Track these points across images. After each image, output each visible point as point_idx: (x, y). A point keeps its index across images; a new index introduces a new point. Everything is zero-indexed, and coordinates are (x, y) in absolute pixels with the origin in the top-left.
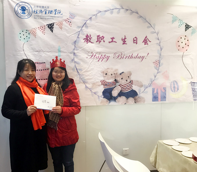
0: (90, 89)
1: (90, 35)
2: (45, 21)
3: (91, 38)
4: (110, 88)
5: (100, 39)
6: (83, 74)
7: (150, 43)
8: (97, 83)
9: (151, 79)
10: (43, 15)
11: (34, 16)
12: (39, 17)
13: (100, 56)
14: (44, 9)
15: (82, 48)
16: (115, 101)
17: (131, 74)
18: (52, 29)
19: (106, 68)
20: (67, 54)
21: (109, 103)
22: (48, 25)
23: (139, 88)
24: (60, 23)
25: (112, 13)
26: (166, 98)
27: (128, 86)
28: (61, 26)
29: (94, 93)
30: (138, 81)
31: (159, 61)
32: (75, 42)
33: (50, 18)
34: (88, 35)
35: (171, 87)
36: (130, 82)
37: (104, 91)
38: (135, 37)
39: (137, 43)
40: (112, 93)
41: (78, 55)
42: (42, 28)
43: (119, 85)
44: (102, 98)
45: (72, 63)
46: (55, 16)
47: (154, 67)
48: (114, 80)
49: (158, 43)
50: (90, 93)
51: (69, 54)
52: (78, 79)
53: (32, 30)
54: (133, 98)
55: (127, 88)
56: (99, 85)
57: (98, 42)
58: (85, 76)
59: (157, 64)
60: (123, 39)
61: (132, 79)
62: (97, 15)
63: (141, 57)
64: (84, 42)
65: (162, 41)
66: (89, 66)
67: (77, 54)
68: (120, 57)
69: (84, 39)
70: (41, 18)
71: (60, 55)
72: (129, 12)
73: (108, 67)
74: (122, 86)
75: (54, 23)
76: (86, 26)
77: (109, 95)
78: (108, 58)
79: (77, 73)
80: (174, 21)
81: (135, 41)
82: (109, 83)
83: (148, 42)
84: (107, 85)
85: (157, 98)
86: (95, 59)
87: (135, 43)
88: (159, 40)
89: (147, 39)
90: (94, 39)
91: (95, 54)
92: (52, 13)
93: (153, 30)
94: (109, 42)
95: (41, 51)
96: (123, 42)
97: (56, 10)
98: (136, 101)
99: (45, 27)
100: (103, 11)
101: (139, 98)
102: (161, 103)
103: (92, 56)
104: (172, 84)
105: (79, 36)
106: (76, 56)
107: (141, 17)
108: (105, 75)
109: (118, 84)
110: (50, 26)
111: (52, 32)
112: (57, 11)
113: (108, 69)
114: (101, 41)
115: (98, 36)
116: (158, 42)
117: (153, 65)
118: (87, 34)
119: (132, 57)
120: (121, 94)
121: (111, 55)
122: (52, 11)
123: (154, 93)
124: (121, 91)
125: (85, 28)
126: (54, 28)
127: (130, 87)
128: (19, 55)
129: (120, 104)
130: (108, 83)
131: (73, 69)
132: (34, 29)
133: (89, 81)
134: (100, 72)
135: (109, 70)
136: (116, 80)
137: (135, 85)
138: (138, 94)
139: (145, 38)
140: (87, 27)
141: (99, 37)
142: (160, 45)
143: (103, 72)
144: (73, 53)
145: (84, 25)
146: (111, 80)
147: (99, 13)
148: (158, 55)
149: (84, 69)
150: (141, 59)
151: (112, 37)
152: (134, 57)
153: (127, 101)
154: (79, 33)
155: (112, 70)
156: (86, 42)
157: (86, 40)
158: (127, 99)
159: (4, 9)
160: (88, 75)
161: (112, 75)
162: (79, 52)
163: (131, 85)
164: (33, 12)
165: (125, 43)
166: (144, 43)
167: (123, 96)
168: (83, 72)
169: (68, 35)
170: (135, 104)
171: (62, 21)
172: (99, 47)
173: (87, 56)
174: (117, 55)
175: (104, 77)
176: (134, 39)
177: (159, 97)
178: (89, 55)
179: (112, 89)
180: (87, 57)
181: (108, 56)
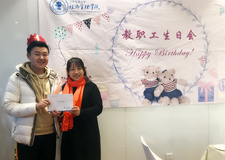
0: (129, 89)
1: (130, 30)
2: (81, 17)
3: (131, 33)
4: (152, 88)
5: (140, 34)
6: (122, 73)
7: (196, 37)
8: (137, 82)
9: (197, 78)
10: (79, 10)
11: (70, 11)
12: (75, 13)
13: (140, 53)
14: (80, 4)
15: (121, 45)
16: (158, 102)
17: (174, 72)
18: (89, 25)
19: (147, 66)
20: (105, 51)
21: (151, 103)
22: (84, 21)
23: (184, 87)
24: (97, 18)
25: (153, 6)
26: (213, 98)
27: (172, 85)
28: (98, 21)
29: (134, 93)
30: (182, 80)
31: (205, 58)
32: (113, 38)
33: (87, 13)
34: (128, 30)
35: (220, 86)
36: (174, 81)
37: (145, 91)
38: (179, 32)
39: (180, 38)
40: (153, 94)
41: (116, 53)
42: (79, 24)
43: (162, 85)
44: (143, 99)
45: (110, 61)
46: (92, 11)
47: (200, 64)
48: (156, 79)
49: (204, 38)
50: (130, 93)
51: (107, 51)
52: (117, 78)
53: (68, 26)
54: (177, 98)
55: (170, 87)
56: (140, 85)
57: (139, 38)
58: (125, 75)
59: (203, 60)
60: (165, 34)
61: (175, 78)
62: (136, 8)
63: (185, 53)
64: (123, 38)
65: (208, 35)
66: (129, 64)
67: (116, 51)
68: (162, 54)
69: (123, 35)
70: (78, 14)
71: (98, 53)
72: (172, 4)
73: (149, 65)
74: (165, 85)
75: (91, 19)
76: (125, 21)
77: (151, 96)
78: (149, 55)
79: (115, 72)
80: (222, 12)
81: (179, 36)
82: (151, 82)
83: (193, 37)
84: (149, 84)
85: (204, 99)
86: (135, 56)
87: (179, 38)
88: (205, 34)
89: (192, 34)
90: (134, 34)
91: (135, 51)
92: (88, 8)
93: (199, 23)
94: (150, 38)
95: (78, 49)
96: (165, 37)
97: (92, 5)
98: (180, 101)
99: (81, 23)
100: (143, 4)
101: (184, 99)
102: (208, 104)
103: (132, 52)
104: (221, 82)
105: (118, 32)
106: (114, 53)
107: (185, 9)
108: (146, 74)
109: (160, 83)
110: (86, 22)
111: (89, 28)
112: (94, 5)
113: (149, 66)
114: (141, 37)
115: (138, 31)
116: (204, 36)
117: (199, 62)
118: (126, 29)
119: (175, 53)
120: (163, 94)
121: (153, 52)
122: (89, 6)
123: (201, 93)
124: (164, 91)
125: (124, 23)
126: (91, 24)
127: (174, 86)
128: (55, 53)
129: (163, 105)
130: (149, 83)
131: (112, 68)
132: (70, 26)
133: (129, 80)
134: (141, 71)
135: (150, 69)
136: (158, 79)
137: (179, 84)
138: (183, 93)
139: (190, 33)
140: (127, 22)
141: (139, 33)
142: (206, 40)
143: (144, 70)
144: (111, 50)
145: (123, 20)
146: (153, 79)
147: (138, 6)
148: (205, 50)
149: (123, 68)
150: (185, 55)
151: (153, 32)
152: (177, 53)
153: (170, 102)
154: (118, 29)
155: (154, 67)
156: (125, 38)
157: (125, 36)
158: (171, 99)
159: (39, 5)
160: (128, 74)
161: (153, 73)
162: (118, 49)
163: (174, 84)
164: (69, 7)
165: (168, 38)
166: (189, 38)
167: (166, 96)
168: (122, 71)
169: (106, 31)
170: (179, 104)
171: (99, 16)
172: (139, 43)
173: (127, 53)
174: (159, 51)
175: (145, 75)
176: (177, 33)
177: (206, 97)
178: (129, 52)
179: (153, 89)
180: (126, 55)
181: (149, 53)
